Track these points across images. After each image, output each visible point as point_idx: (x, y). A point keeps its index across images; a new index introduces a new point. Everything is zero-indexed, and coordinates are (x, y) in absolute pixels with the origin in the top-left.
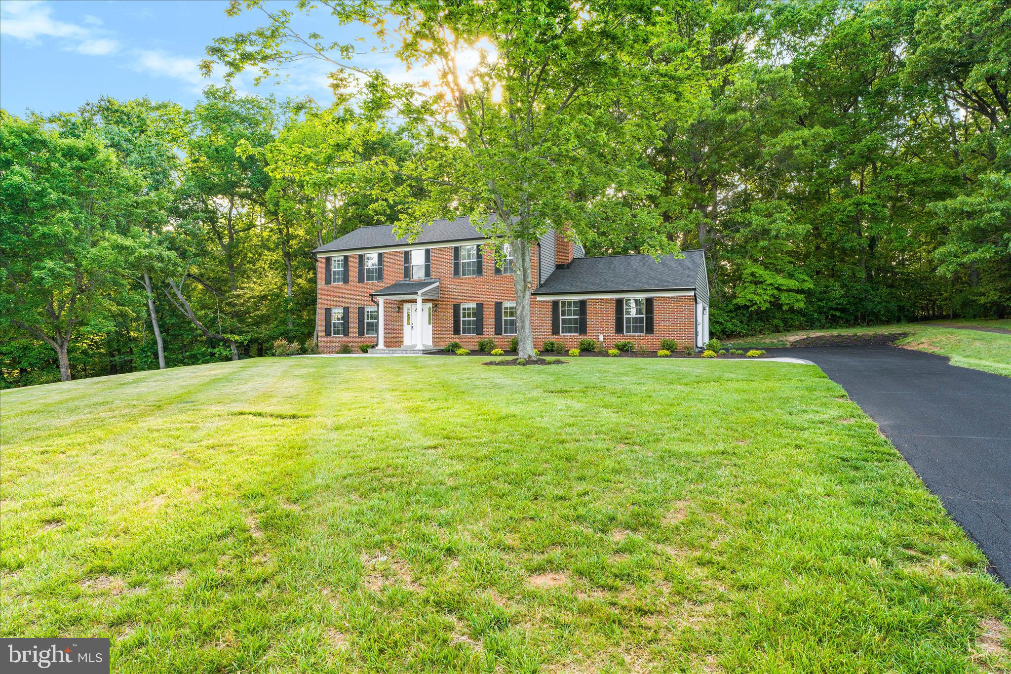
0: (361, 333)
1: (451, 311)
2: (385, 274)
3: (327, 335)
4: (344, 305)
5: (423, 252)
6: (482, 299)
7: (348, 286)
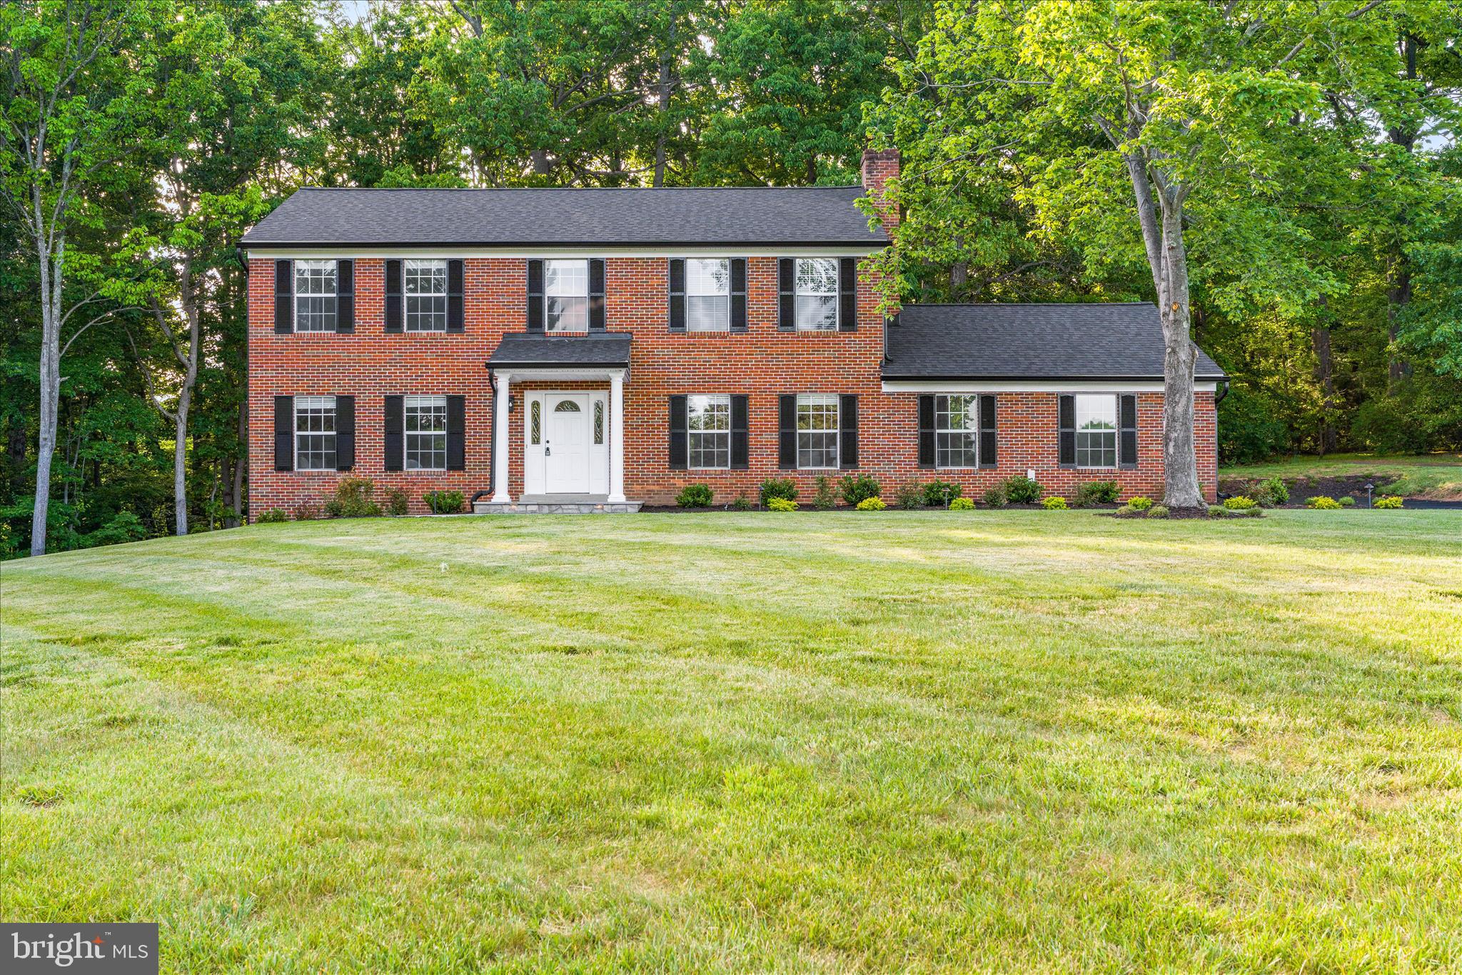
0: (393, 464)
1: (665, 411)
2: (469, 314)
3: (279, 468)
4: (337, 390)
5: (584, 265)
6: (745, 386)
7: (350, 339)
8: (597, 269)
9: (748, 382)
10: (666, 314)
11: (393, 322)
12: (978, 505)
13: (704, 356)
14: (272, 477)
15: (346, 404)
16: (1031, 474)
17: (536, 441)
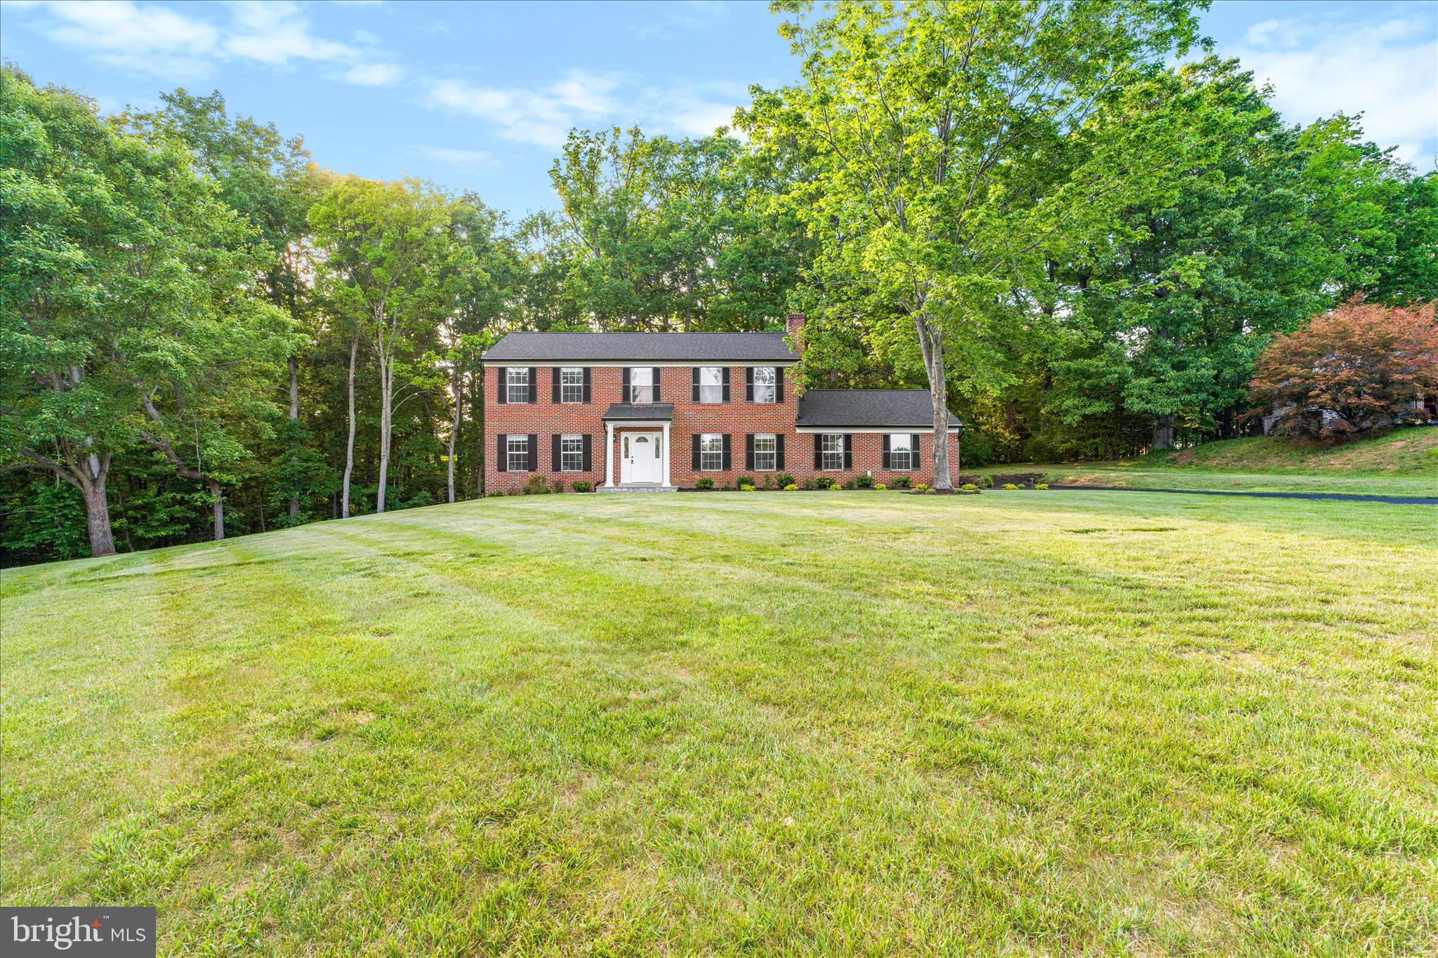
0: (556, 468)
1: (690, 442)
2: (593, 394)
3: (500, 470)
4: (529, 432)
5: (650, 370)
6: (729, 430)
7: (534, 406)
8: (656, 372)
9: (731, 428)
10: (691, 394)
11: (556, 398)
12: (843, 488)
13: (710, 415)
14: (496, 474)
15: (533, 438)
16: (869, 473)
17: (627, 456)
